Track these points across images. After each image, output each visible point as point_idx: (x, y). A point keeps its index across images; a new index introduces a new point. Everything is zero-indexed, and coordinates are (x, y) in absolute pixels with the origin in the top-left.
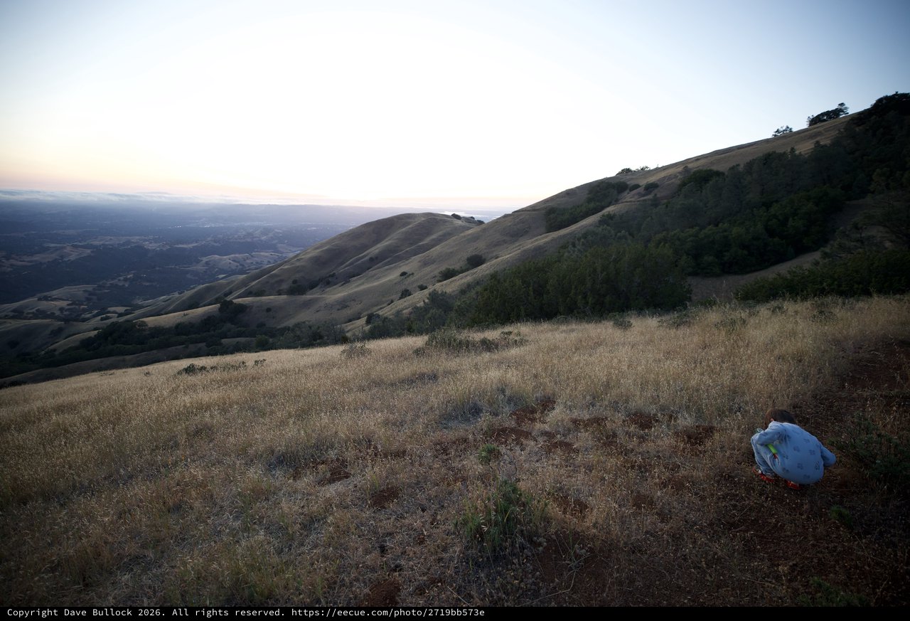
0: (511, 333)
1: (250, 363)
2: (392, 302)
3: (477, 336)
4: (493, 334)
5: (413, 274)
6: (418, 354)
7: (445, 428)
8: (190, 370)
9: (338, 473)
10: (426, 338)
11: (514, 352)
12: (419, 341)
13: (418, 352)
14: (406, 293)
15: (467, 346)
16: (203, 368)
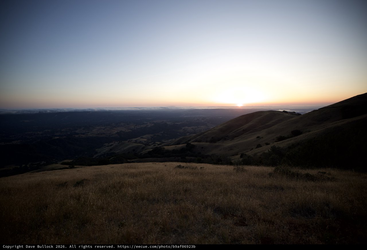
0: (325, 173)
1: (199, 168)
2: (252, 149)
3: (304, 172)
4: (313, 172)
5: (263, 137)
6: (270, 176)
7: (292, 216)
8: (179, 167)
9: (242, 222)
10: (274, 168)
11: (329, 184)
12: (270, 169)
13: (270, 174)
14: (259, 146)
15: (297, 176)
16: (183, 167)
